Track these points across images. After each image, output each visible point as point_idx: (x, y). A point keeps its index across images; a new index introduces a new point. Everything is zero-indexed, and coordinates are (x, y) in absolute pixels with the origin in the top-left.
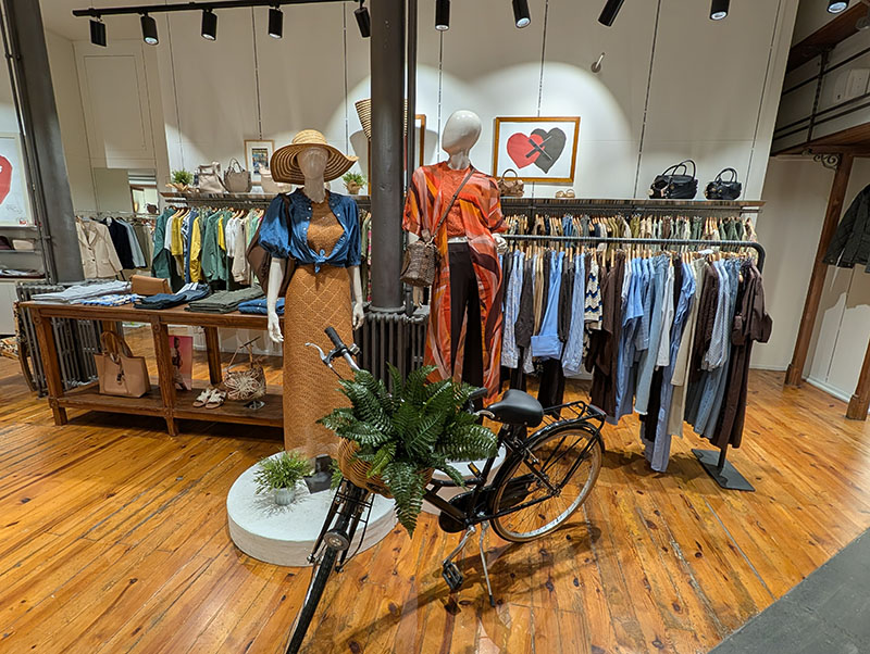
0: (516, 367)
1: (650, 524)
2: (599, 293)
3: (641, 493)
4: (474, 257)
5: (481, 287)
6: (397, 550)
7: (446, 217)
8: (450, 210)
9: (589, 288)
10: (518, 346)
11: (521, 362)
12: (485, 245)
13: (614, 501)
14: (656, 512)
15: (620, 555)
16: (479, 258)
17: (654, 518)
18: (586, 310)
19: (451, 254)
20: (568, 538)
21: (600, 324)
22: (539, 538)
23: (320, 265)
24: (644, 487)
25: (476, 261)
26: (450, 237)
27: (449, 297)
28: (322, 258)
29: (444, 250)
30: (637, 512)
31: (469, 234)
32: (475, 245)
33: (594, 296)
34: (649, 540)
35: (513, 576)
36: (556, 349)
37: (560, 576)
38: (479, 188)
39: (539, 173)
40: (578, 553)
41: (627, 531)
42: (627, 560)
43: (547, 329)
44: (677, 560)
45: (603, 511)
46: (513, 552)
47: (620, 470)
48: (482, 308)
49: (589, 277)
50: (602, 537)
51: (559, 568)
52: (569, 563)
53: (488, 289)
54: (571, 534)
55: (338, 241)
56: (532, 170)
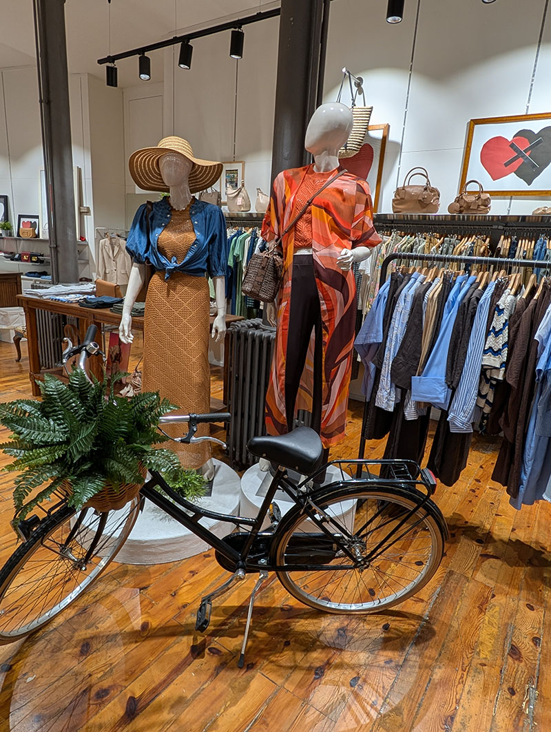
0: (391, 409)
1: (515, 652)
2: (506, 331)
3: (532, 608)
4: (317, 271)
5: (324, 307)
6: (193, 573)
7: (295, 224)
8: (300, 217)
9: (494, 324)
10: (397, 386)
11: (400, 406)
12: (331, 258)
13: (482, 605)
14: (536, 641)
15: (438, 674)
16: (323, 274)
17: (526, 645)
18: (485, 352)
19: (295, 267)
20: (386, 628)
21: (502, 372)
22: (348, 614)
23: (171, 272)
24: (541, 601)
25: (319, 276)
26: (297, 248)
27: (288, 315)
28: (172, 265)
29: (289, 261)
30: (508, 628)
31: (315, 245)
32: (320, 257)
33: (497, 334)
34: (495, 671)
35: (287, 644)
36: (442, 396)
37: (340, 666)
38: (340, 192)
39: (521, 185)
40: (384, 649)
41: (473, 648)
42: (445, 683)
43: (434, 370)
44: (520, 712)
45: (458, 613)
46: (307, 618)
47: (522, 572)
48: (324, 332)
49: (495, 309)
50: (431, 643)
51: (347, 657)
52: (363, 657)
53: (331, 311)
54: (392, 625)
55: (189, 249)
56: (511, 181)
